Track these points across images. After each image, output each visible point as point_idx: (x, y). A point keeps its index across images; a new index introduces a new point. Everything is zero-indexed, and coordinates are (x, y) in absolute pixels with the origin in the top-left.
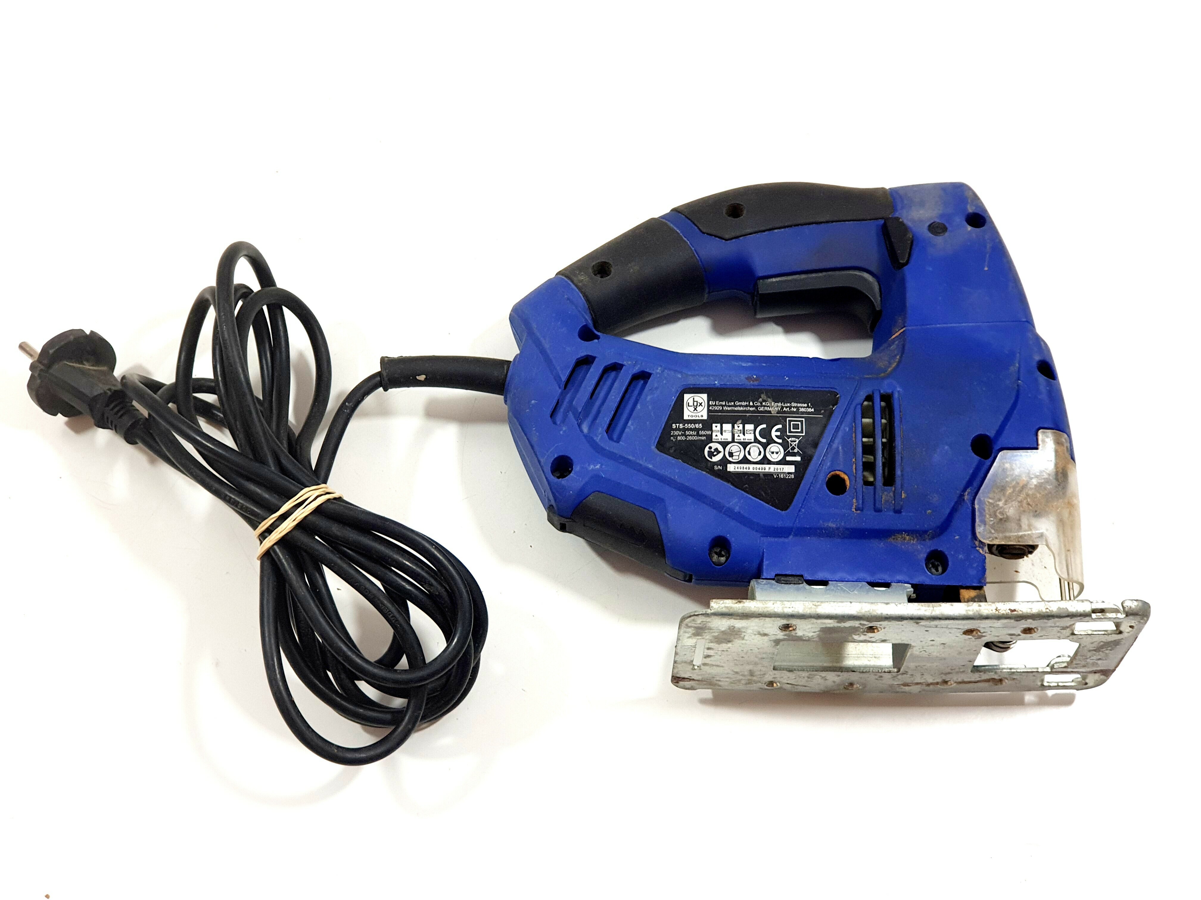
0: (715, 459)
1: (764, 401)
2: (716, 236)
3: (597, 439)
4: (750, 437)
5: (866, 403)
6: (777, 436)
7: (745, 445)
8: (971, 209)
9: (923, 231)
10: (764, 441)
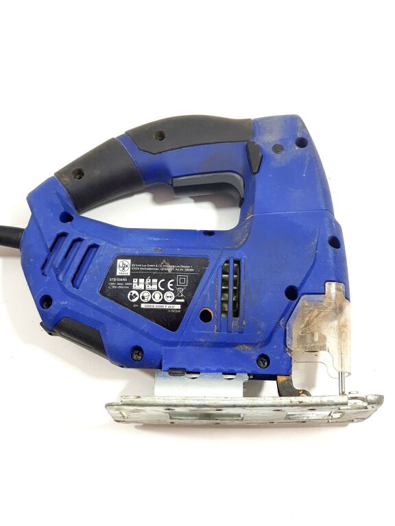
0: (134, 300)
1: (164, 264)
2: (148, 152)
3: (66, 286)
4: (155, 287)
5: (226, 264)
6: (171, 287)
7: (151, 292)
8: (299, 135)
9: (269, 150)
10: (163, 289)
